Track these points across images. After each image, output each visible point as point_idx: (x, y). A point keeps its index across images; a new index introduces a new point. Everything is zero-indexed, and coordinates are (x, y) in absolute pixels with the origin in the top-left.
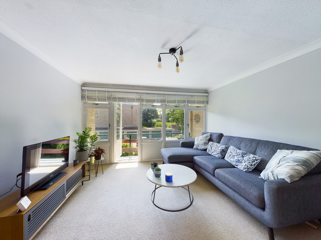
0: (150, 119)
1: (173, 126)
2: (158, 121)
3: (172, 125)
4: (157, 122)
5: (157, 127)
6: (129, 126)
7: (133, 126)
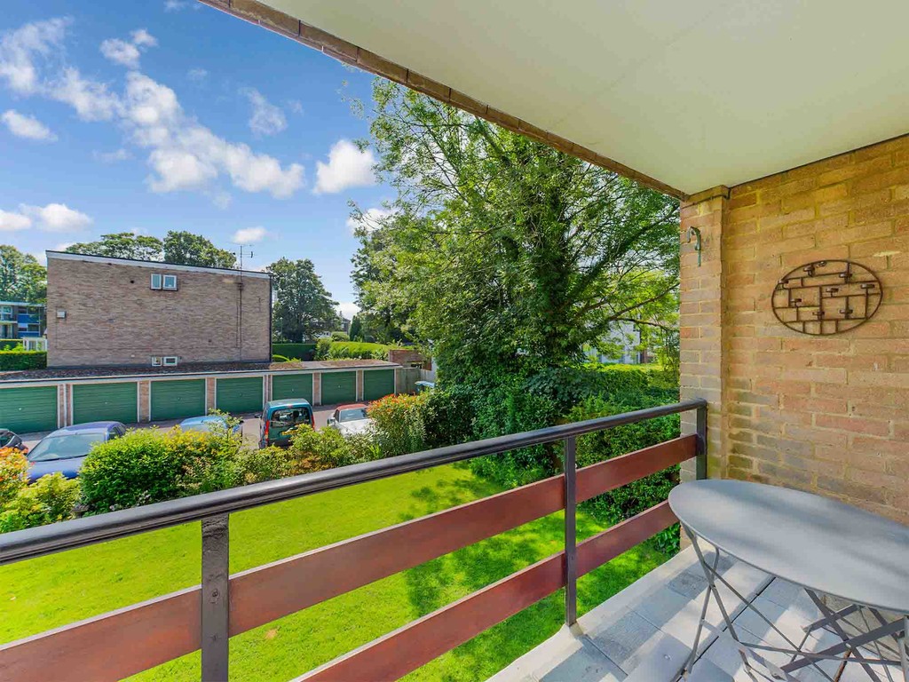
0: (309, 334)
1: (395, 356)
2: (336, 340)
3: (393, 353)
4: (335, 342)
5: (337, 360)
6: (225, 355)
7: (244, 357)
